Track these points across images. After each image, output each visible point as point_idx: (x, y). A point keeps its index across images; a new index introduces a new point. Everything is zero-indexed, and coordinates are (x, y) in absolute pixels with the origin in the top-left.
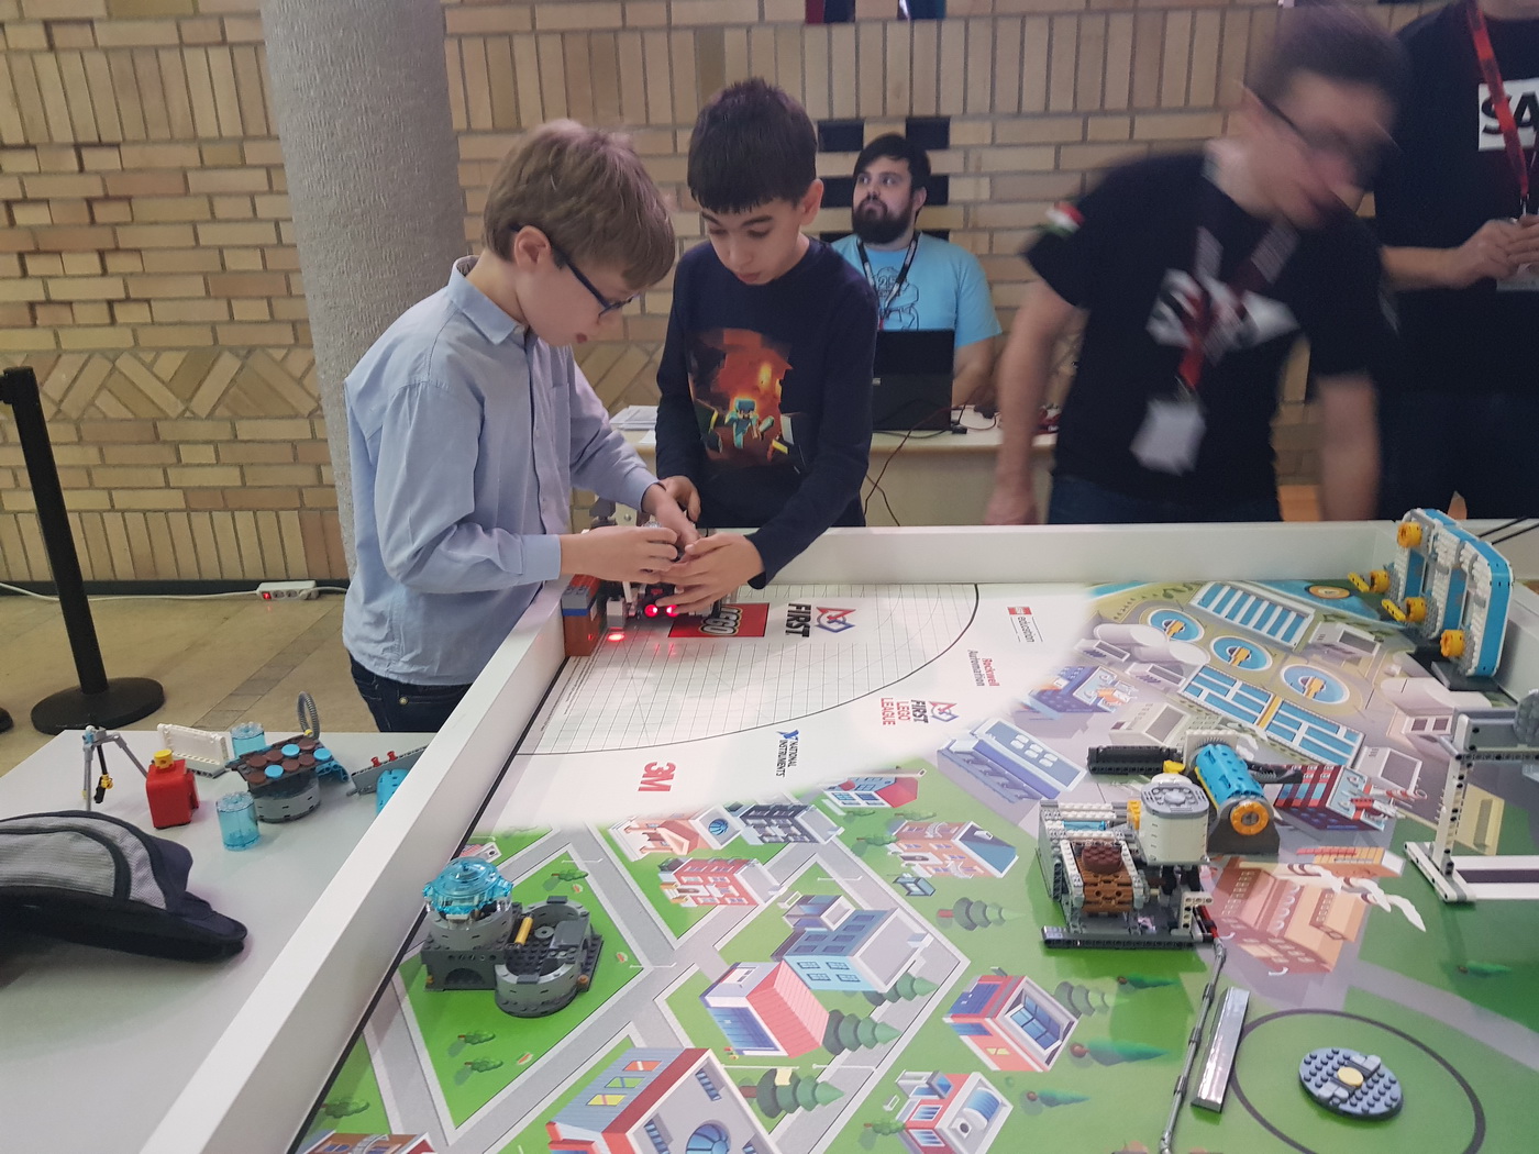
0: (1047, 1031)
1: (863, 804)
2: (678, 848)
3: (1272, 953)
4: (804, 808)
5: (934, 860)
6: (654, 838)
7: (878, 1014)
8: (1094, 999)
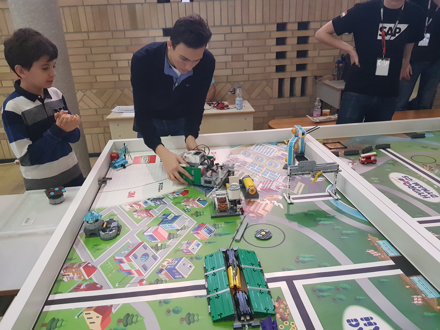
0: (210, 232)
1: (177, 196)
2: (137, 208)
3: (254, 215)
4: (164, 198)
5: (191, 205)
6: (131, 206)
7: (178, 233)
8: (220, 226)
